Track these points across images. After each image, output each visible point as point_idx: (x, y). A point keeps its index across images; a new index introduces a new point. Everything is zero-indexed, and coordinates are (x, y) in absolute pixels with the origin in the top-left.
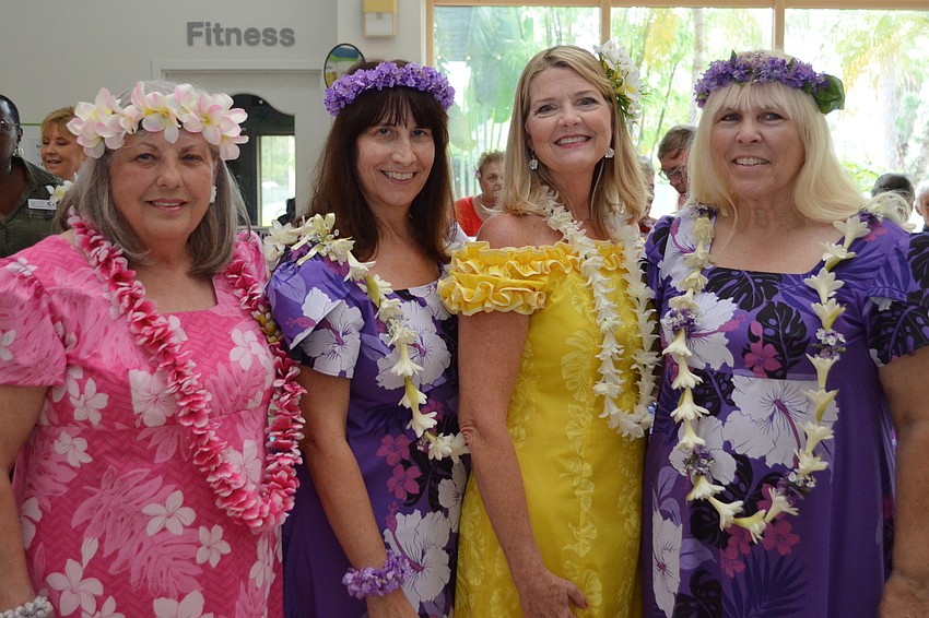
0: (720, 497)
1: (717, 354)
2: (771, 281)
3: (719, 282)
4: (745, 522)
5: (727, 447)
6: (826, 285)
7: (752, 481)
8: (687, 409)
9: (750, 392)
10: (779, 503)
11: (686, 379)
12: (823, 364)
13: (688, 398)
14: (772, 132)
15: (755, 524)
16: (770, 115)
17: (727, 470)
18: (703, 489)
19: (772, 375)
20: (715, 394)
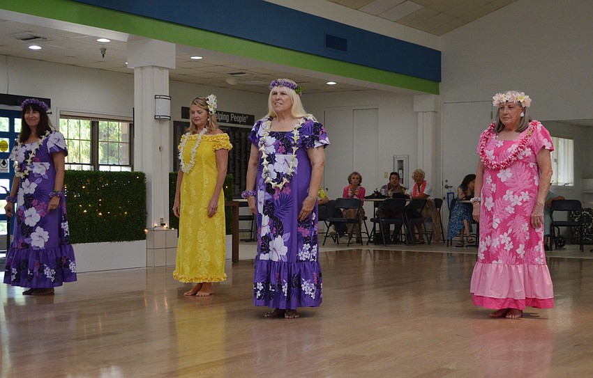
0: (273, 181)
1: (272, 150)
2: (283, 133)
3: (271, 134)
4: (278, 186)
5: (274, 170)
6: (296, 133)
7: (280, 177)
8: (265, 162)
9: (280, 158)
10: (285, 180)
11: (264, 156)
12: (295, 149)
13: (265, 160)
14: (284, 97)
15: (280, 186)
16: (283, 94)
17: (275, 176)
18: (269, 179)
19: (284, 154)
20: (271, 159)
